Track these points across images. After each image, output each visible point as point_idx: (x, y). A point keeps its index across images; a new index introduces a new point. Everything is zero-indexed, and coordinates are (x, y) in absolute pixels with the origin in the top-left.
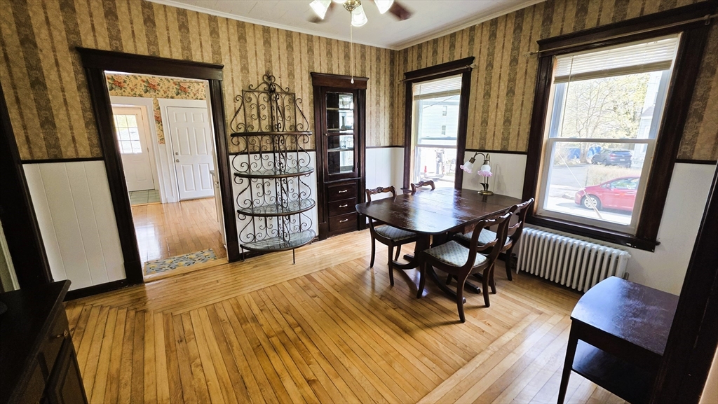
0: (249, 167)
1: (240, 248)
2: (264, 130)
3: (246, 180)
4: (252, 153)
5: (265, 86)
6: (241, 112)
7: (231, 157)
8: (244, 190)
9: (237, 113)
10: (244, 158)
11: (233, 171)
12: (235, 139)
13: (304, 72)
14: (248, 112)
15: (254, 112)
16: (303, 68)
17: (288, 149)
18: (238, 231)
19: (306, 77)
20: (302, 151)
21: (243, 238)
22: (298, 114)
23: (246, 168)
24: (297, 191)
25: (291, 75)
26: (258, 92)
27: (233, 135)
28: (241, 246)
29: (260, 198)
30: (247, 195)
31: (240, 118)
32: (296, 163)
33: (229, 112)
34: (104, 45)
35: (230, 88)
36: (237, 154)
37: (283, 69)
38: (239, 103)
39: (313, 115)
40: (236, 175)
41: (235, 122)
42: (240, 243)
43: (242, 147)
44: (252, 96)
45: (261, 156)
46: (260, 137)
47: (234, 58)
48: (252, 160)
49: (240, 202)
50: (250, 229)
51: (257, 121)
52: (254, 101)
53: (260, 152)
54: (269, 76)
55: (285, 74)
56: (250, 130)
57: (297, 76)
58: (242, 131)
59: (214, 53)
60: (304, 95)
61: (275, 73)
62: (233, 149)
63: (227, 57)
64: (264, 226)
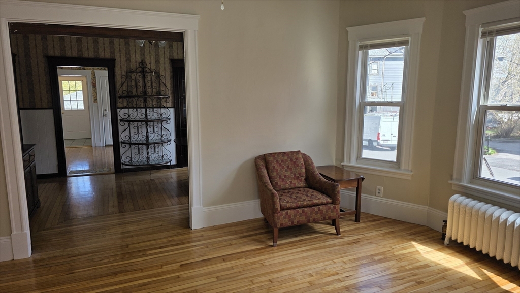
0: (129, 116)
1: (122, 165)
2: (139, 95)
3: (127, 123)
4: (131, 108)
5: (140, 69)
6: (125, 84)
7: (118, 110)
8: (126, 130)
9: (123, 84)
10: (126, 111)
11: (119, 118)
12: (121, 99)
13: (166, 59)
14: (129, 84)
15: (133, 84)
16: (166, 57)
17: (155, 106)
18: (121, 154)
19: (168, 62)
20: (164, 107)
21: (123, 159)
22: (162, 84)
23: (127, 116)
24: (160, 133)
25: (157, 61)
26: (136, 72)
27: (120, 98)
28: (122, 163)
29: (136, 136)
30: (127, 133)
31: (125, 88)
32: (160, 115)
33: (118, 84)
34: (57, 53)
35: (120, 71)
36: (122, 108)
37: (152, 58)
38: (124, 80)
39: (172, 85)
40: (120, 120)
41: (121, 90)
42: (122, 161)
43: (125, 104)
44: (132, 75)
45: (137, 110)
46: (136, 99)
47: (122, 55)
48: (131, 112)
49: (123, 137)
50: (128, 154)
51: (135, 89)
52: (133, 77)
53: (137, 108)
54: (143, 63)
55: (153, 62)
56: (130, 94)
57: (162, 61)
58: (125, 95)
59: (111, 53)
60: (166, 73)
61: (147, 61)
62: (120, 105)
63: (118, 54)
64: (137, 153)
